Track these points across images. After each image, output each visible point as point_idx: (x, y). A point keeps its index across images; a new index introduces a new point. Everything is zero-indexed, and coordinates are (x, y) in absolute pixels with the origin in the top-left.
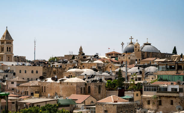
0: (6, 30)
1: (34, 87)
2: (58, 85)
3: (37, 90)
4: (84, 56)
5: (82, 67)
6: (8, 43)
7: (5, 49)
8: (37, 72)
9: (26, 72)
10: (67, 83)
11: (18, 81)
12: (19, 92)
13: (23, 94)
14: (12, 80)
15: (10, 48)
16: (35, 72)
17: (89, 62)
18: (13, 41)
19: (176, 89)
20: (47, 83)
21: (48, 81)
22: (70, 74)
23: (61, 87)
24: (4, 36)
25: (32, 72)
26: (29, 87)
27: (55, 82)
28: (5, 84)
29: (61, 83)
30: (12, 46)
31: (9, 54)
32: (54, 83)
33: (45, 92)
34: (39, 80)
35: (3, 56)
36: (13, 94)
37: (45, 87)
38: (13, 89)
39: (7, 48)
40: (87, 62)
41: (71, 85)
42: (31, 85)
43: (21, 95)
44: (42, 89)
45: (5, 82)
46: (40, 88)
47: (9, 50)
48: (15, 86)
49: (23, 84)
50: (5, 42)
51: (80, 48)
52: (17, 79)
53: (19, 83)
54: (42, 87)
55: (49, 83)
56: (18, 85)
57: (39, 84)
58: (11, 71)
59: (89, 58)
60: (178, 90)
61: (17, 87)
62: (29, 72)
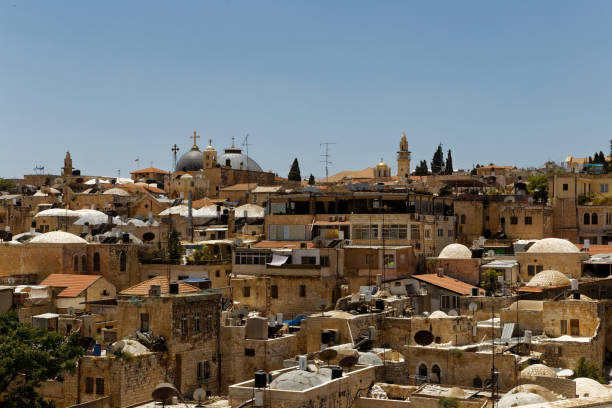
4: (78, 177)
19: (312, 260)
22: (44, 222)
27: (6, 243)
40: (87, 192)
51: (65, 158)
59: (92, 182)
60: (318, 262)
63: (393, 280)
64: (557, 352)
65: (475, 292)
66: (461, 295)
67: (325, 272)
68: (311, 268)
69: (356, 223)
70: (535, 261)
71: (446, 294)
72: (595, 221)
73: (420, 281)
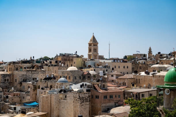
0: (93, 35)
1: (130, 80)
2: (151, 78)
3: (132, 82)
4: (160, 54)
5: (161, 63)
6: (94, 45)
7: (92, 50)
8: (128, 67)
9: (119, 68)
10: (160, 76)
11: (117, 75)
12: (118, 83)
13: (121, 85)
14: (112, 74)
15: (96, 49)
16: (126, 67)
17: (167, 59)
18: (98, 44)
20: (141, 76)
21: (141, 75)
22: (154, 69)
23: (154, 79)
24: (91, 40)
25: (124, 67)
26: (126, 79)
27: (149, 75)
28: (106, 77)
29: (153, 76)
30: (97, 48)
31: (95, 54)
32: (147, 76)
33: (139, 83)
34: (133, 74)
35: (91, 55)
36: (113, 84)
37: (139, 79)
38: (113, 81)
39: (94, 49)
40: (165, 59)
41: (163, 78)
42: (128, 78)
43: (120, 86)
44: (137, 81)
45: (106, 75)
46: (135, 80)
47: (95, 50)
48: (114, 78)
49: (121, 77)
50: (92, 45)
51: (149, 48)
52: (115, 72)
53: (117, 76)
54: (137, 79)
55: (143, 76)
56: (117, 78)
57: (134, 77)
58: (108, 67)
59: (165, 56)
61: (117, 79)
62: (122, 68)
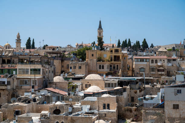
63: (37, 90)
64: (104, 116)
65: (69, 94)
66: (64, 95)
67: (9, 87)
68: (3, 86)
69: (20, 68)
70: (88, 82)
71: (58, 95)
72: (103, 68)
73: (48, 90)
